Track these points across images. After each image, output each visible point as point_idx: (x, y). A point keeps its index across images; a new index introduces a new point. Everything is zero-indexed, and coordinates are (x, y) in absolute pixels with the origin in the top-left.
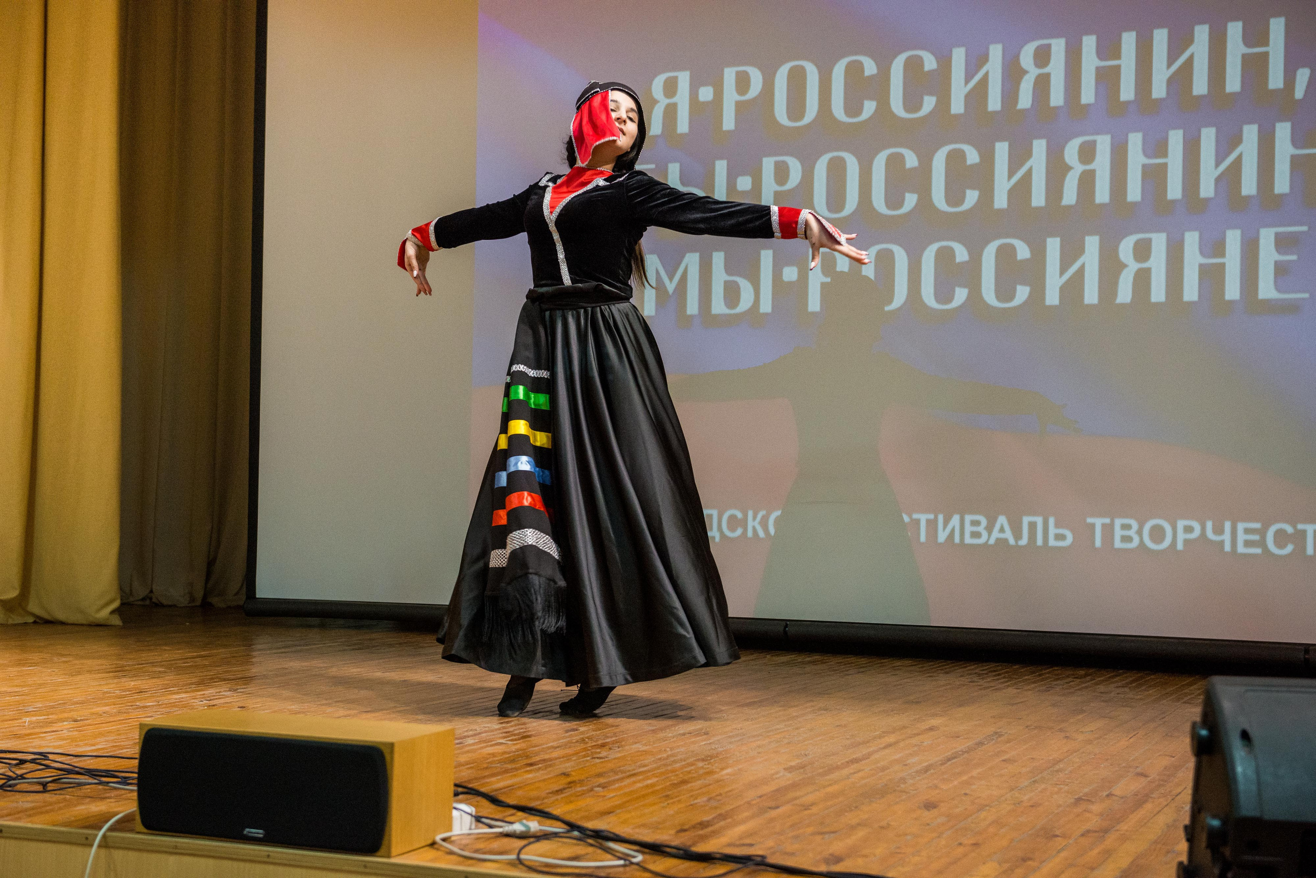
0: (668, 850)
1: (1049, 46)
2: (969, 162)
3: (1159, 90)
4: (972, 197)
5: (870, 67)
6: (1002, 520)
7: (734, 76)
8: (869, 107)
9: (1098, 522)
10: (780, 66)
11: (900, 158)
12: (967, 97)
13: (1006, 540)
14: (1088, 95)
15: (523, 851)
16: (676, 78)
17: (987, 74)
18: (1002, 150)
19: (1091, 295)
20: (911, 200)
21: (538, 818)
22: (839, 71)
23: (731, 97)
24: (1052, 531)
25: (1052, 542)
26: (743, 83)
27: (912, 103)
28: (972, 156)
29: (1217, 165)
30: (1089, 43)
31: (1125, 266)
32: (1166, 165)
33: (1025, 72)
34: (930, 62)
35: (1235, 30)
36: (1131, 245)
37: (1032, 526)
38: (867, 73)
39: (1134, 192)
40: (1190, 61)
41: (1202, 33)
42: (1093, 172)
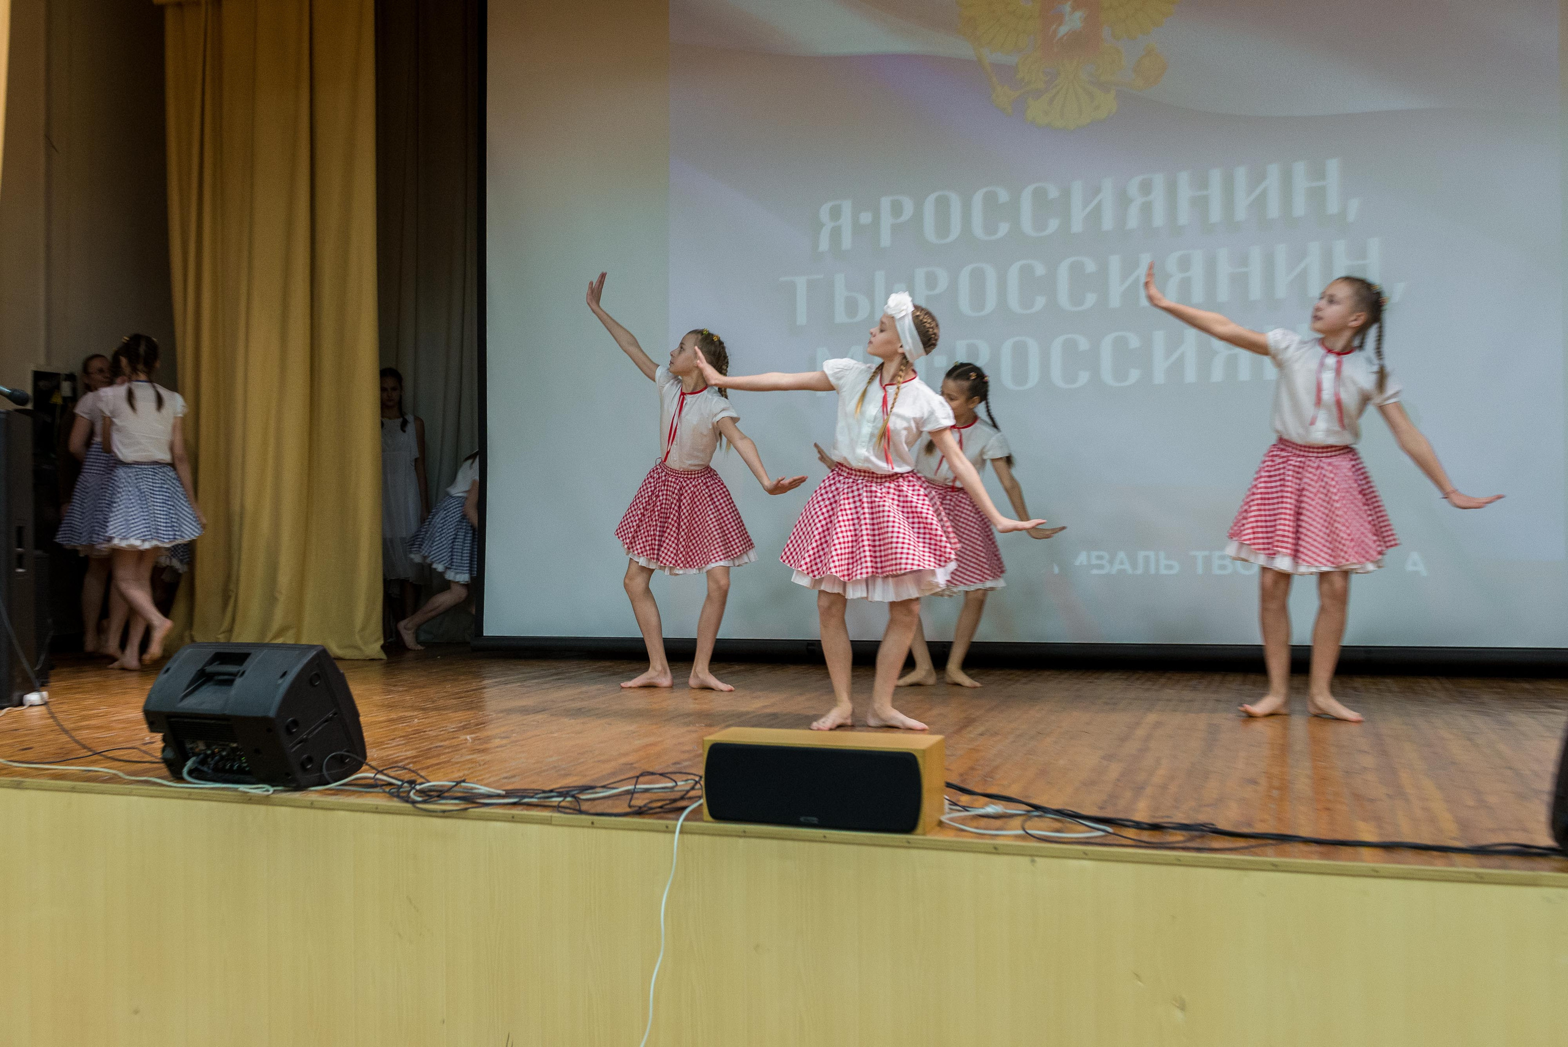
0: (1120, 822)
1: (1151, 180)
2: (1088, 270)
3: (1241, 214)
4: (1091, 299)
5: (1003, 196)
6: (1122, 555)
7: (889, 203)
8: (1004, 228)
9: (1200, 554)
10: (928, 195)
11: (1031, 268)
12: (1085, 219)
13: (1124, 570)
14: (1184, 216)
15: (1026, 826)
16: (840, 205)
17: (1101, 200)
18: (1115, 261)
19: (1191, 375)
20: (1040, 302)
21: (1003, 802)
22: (978, 198)
23: (887, 221)
24: (1163, 562)
25: (1163, 572)
26: (897, 209)
28: (1091, 267)
29: (1289, 273)
30: (1184, 178)
32: (1248, 273)
33: (1132, 200)
37: (1147, 558)
38: (1001, 201)
39: (1223, 294)
40: (1265, 192)
41: (1274, 171)
42: (1190, 279)
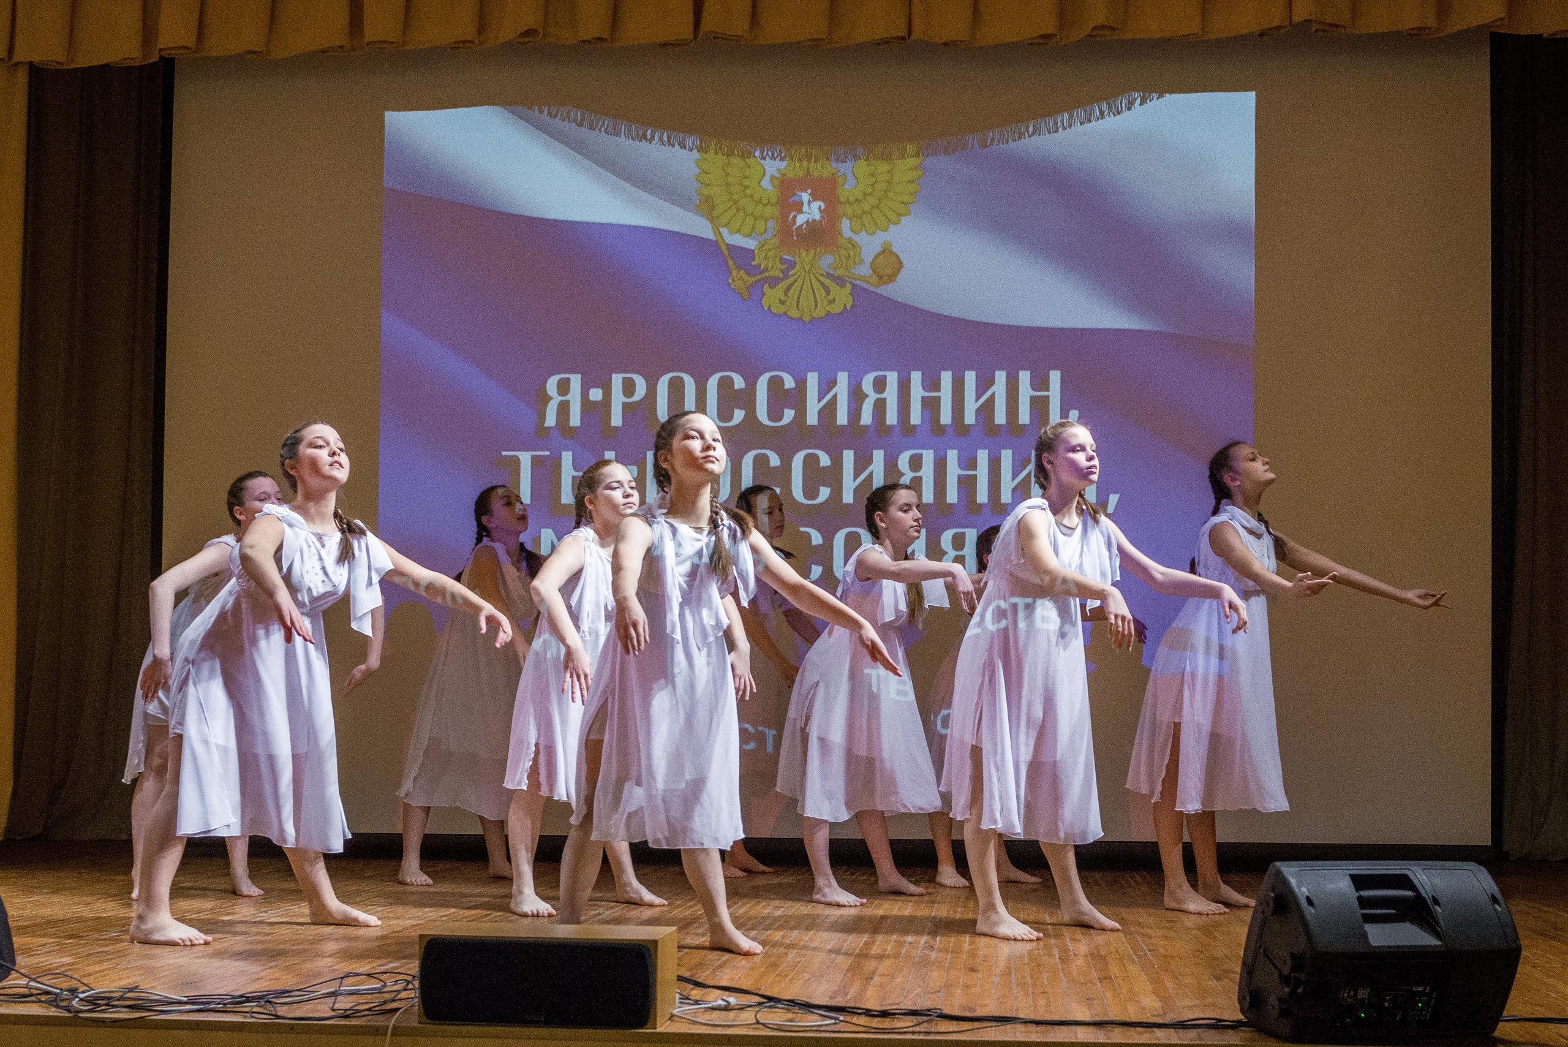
1: (885, 377)
2: (822, 464)
3: (970, 418)
4: (824, 493)
5: (739, 382)
7: (621, 381)
8: (738, 416)
10: (662, 375)
11: (766, 456)
12: (820, 412)
14: (916, 417)
16: (569, 379)
17: (836, 395)
18: (848, 456)
22: (713, 383)
23: (618, 399)
26: (629, 388)
27: (775, 413)
28: (825, 460)
29: (1013, 479)
30: (916, 377)
31: (946, 553)
32: (975, 476)
33: (867, 396)
34: (789, 383)
35: (1025, 377)
36: (950, 538)
38: (737, 387)
39: (952, 496)
40: (993, 396)
41: (1001, 377)
42: (921, 478)
